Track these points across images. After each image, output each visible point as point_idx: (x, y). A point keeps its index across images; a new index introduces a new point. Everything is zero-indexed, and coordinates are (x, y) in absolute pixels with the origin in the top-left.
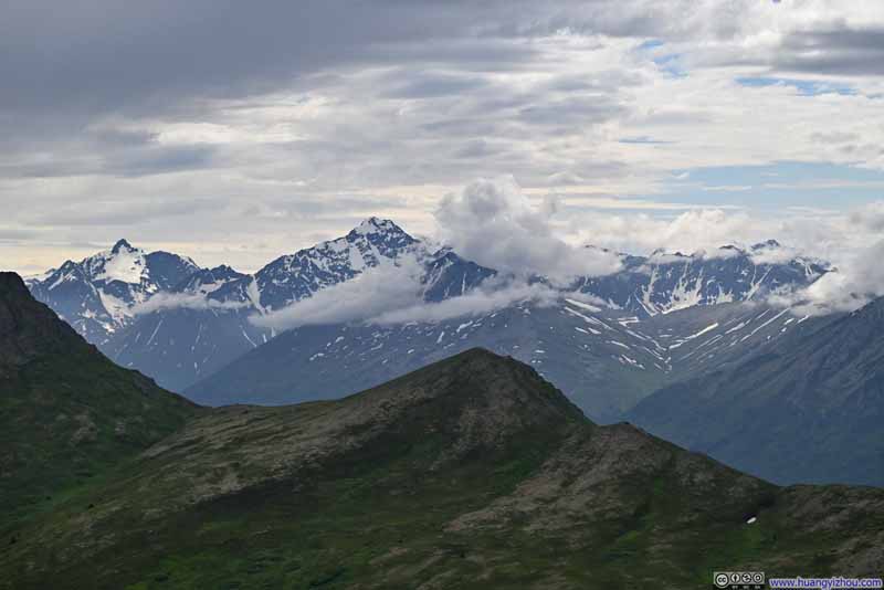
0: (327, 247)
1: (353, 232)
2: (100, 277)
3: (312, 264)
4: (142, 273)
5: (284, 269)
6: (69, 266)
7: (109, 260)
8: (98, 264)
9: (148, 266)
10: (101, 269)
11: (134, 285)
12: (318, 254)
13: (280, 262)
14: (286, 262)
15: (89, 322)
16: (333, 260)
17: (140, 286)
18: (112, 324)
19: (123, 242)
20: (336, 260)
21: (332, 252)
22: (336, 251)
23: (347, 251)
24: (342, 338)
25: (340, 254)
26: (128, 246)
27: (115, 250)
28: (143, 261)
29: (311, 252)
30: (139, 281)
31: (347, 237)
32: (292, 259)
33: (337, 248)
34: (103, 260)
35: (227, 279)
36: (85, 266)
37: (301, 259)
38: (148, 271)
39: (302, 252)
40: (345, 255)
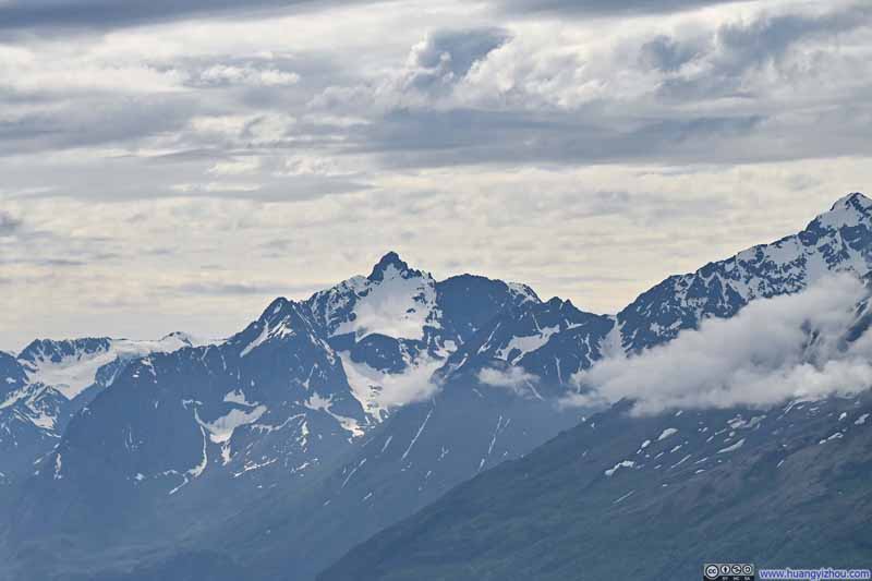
0: (760, 255)
1: (814, 225)
2: (343, 329)
3: (730, 291)
4: (429, 318)
5: (673, 302)
6: (281, 309)
7: (364, 294)
8: (341, 304)
9: (440, 304)
10: (347, 314)
11: (410, 343)
12: (743, 271)
13: (666, 288)
14: (678, 287)
15: (316, 417)
16: (772, 282)
17: (422, 344)
18: (361, 422)
19: (391, 258)
20: (779, 281)
21: (769, 266)
22: (779, 264)
23: (801, 262)
24: (672, 430)
25: (786, 268)
26: (402, 266)
27: (377, 275)
28: (431, 296)
29: (729, 268)
30: (419, 336)
31: (801, 235)
32: (690, 282)
33: (779, 258)
34: (351, 294)
35: (563, 327)
36: (314, 307)
37: (707, 281)
38: (440, 314)
39: (709, 269)
40: (795, 271)
